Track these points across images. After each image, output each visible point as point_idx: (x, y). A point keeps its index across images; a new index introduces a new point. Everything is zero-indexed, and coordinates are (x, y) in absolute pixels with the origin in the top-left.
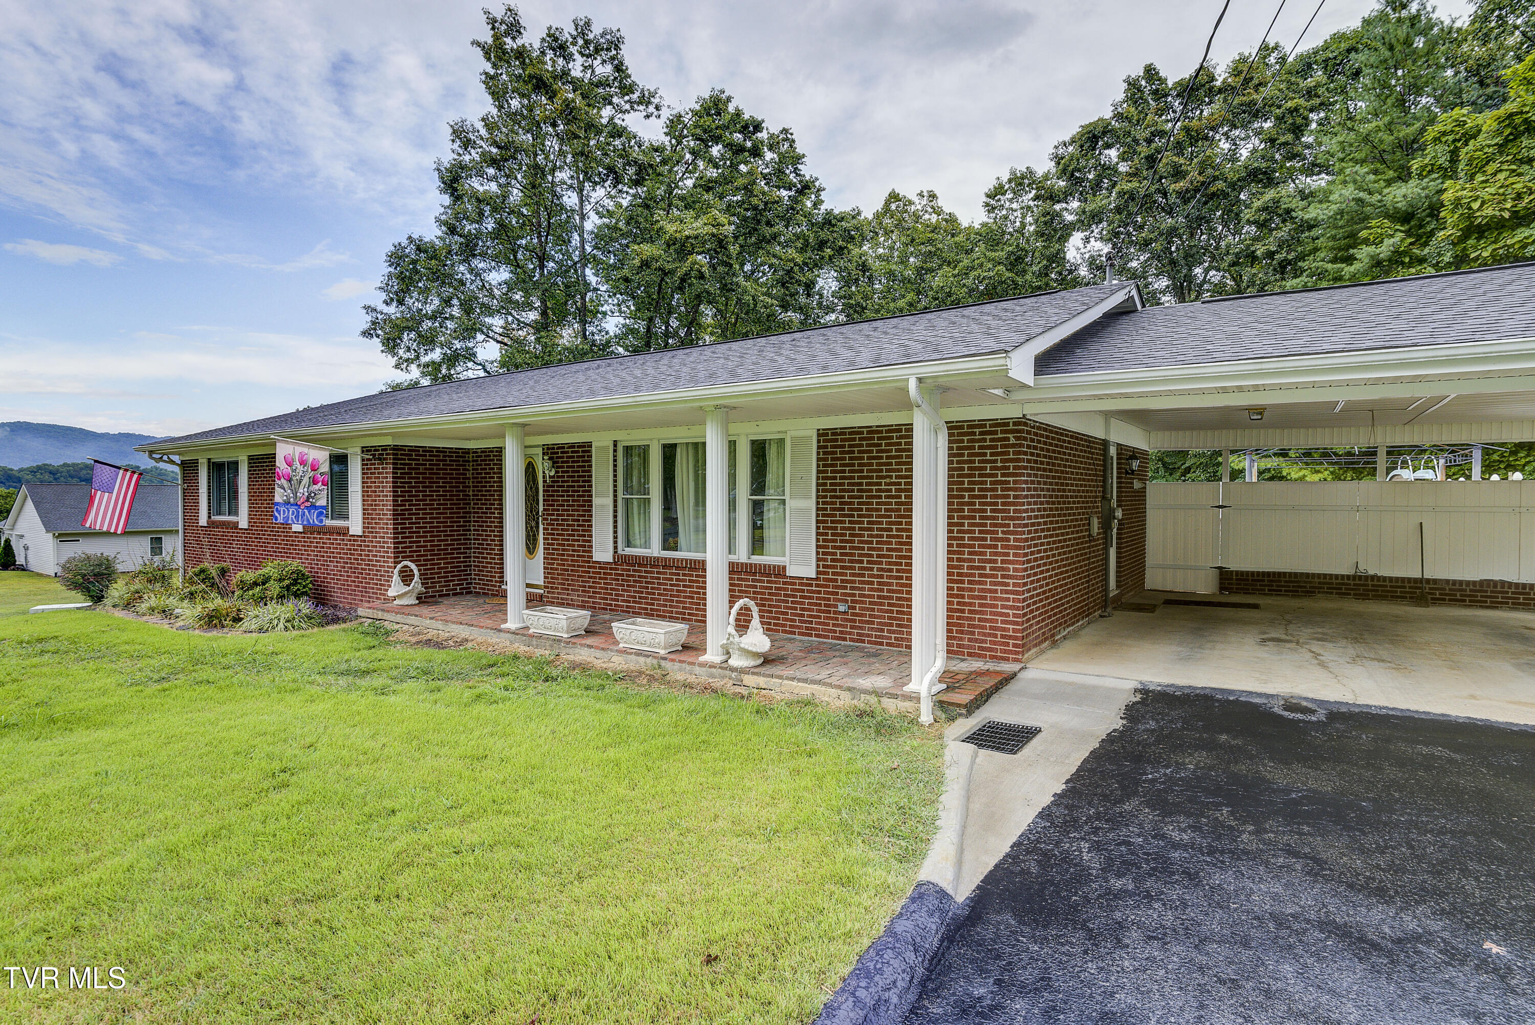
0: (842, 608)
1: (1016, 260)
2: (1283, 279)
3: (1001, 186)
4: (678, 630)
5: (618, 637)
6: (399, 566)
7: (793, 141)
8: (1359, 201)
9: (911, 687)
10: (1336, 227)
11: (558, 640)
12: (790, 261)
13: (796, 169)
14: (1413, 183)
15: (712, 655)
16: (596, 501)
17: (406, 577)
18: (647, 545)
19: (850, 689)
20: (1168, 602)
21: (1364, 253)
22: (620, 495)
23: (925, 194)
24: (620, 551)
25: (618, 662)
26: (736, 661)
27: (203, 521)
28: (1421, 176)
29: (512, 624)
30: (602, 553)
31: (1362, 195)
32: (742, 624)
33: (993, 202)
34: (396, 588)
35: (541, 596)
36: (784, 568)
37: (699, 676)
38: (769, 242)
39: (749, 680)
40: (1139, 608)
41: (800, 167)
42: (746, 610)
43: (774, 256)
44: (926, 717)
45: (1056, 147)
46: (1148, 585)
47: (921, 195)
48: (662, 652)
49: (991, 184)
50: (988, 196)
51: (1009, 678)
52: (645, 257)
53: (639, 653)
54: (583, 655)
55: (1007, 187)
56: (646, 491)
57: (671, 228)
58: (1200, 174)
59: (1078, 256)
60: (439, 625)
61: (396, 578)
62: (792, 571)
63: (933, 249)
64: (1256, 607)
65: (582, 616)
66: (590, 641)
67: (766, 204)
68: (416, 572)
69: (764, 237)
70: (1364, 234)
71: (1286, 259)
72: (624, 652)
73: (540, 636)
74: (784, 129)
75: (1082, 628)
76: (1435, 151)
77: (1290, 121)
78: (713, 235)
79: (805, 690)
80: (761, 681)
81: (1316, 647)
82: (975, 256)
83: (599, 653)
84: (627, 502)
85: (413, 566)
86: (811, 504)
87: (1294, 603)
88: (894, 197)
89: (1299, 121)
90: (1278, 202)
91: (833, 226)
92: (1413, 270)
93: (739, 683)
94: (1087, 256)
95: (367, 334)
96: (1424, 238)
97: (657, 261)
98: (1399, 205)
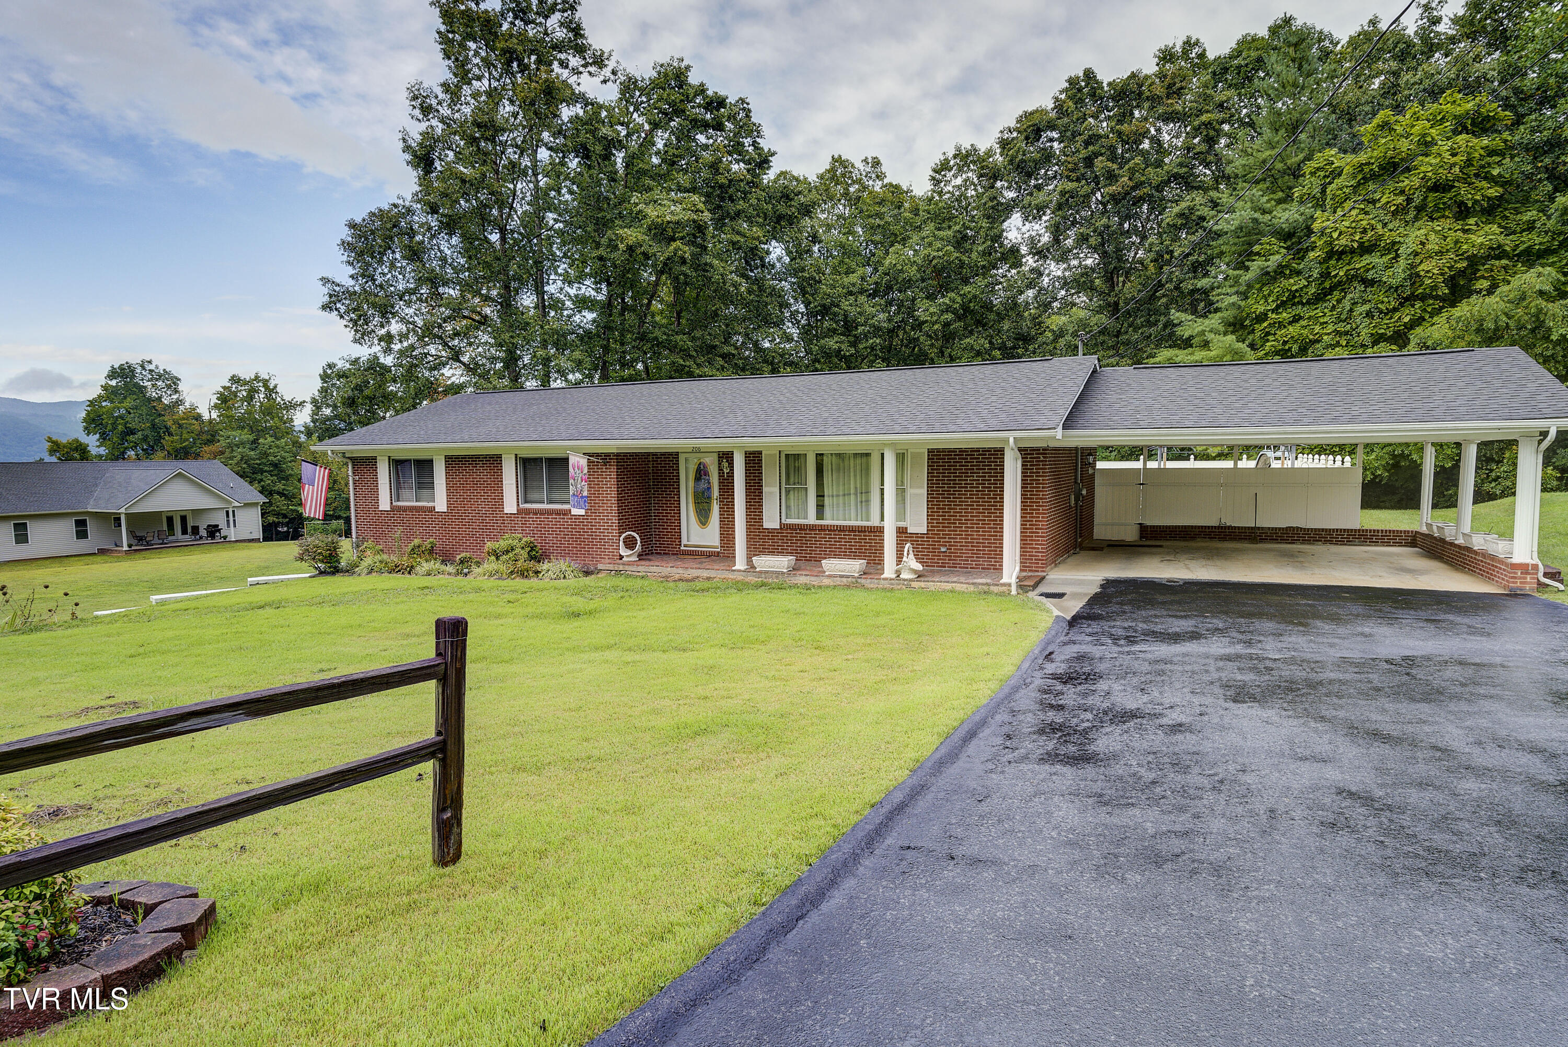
0: (943, 549)
1: (962, 238)
2: (1195, 278)
3: (947, 160)
4: (867, 563)
5: (825, 569)
6: (624, 535)
7: (750, 111)
8: (1255, 220)
9: (1004, 580)
10: (1238, 237)
11: (783, 573)
12: (755, 239)
13: (755, 142)
14: (1294, 206)
15: (889, 574)
16: (765, 489)
17: (630, 544)
18: (805, 517)
19: (973, 584)
20: (1109, 546)
21: (1256, 266)
22: (783, 486)
23: (870, 161)
24: (783, 521)
25: (827, 581)
26: (903, 576)
27: (384, 506)
28: (1301, 202)
29: (740, 567)
30: (770, 523)
31: (1256, 215)
33: (938, 176)
34: (623, 551)
35: (718, 553)
36: (906, 528)
37: (884, 585)
38: (732, 219)
39: (915, 585)
40: (1093, 549)
41: (758, 140)
43: (738, 233)
44: (1014, 592)
45: (1002, 132)
46: (1095, 537)
47: (865, 161)
48: (856, 575)
49: (937, 158)
50: (935, 171)
51: (1043, 578)
52: (630, 243)
53: (842, 576)
54: (802, 579)
55: (952, 163)
56: (805, 484)
57: (652, 212)
58: (1130, 179)
59: (1019, 236)
60: (680, 571)
61: (622, 543)
62: (918, 530)
63: (882, 223)
64: (1161, 546)
65: (789, 559)
66: (803, 572)
67: (730, 181)
68: (638, 538)
69: (728, 214)
70: (1256, 248)
71: (1197, 261)
72: (830, 576)
73: (768, 572)
74: (741, 99)
75: (1066, 559)
76: (1311, 183)
77: (1205, 133)
78: (694, 221)
79: (947, 586)
80: (922, 584)
81: (1187, 562)
82: (924, 234)
83: (813, 578)
85: (633, 536)
86: (924, 491)
87: (1183, 544)
88: (838, 161)
89: (1212, 133)
90: (1192, 209)
91: (791, 200)
92: (1292, 281)
93: (909, 587)
94: (1026, 236)
95: (326, 307)
96: (1300, 254)
97: (641, 246)
98: (1284, 226)
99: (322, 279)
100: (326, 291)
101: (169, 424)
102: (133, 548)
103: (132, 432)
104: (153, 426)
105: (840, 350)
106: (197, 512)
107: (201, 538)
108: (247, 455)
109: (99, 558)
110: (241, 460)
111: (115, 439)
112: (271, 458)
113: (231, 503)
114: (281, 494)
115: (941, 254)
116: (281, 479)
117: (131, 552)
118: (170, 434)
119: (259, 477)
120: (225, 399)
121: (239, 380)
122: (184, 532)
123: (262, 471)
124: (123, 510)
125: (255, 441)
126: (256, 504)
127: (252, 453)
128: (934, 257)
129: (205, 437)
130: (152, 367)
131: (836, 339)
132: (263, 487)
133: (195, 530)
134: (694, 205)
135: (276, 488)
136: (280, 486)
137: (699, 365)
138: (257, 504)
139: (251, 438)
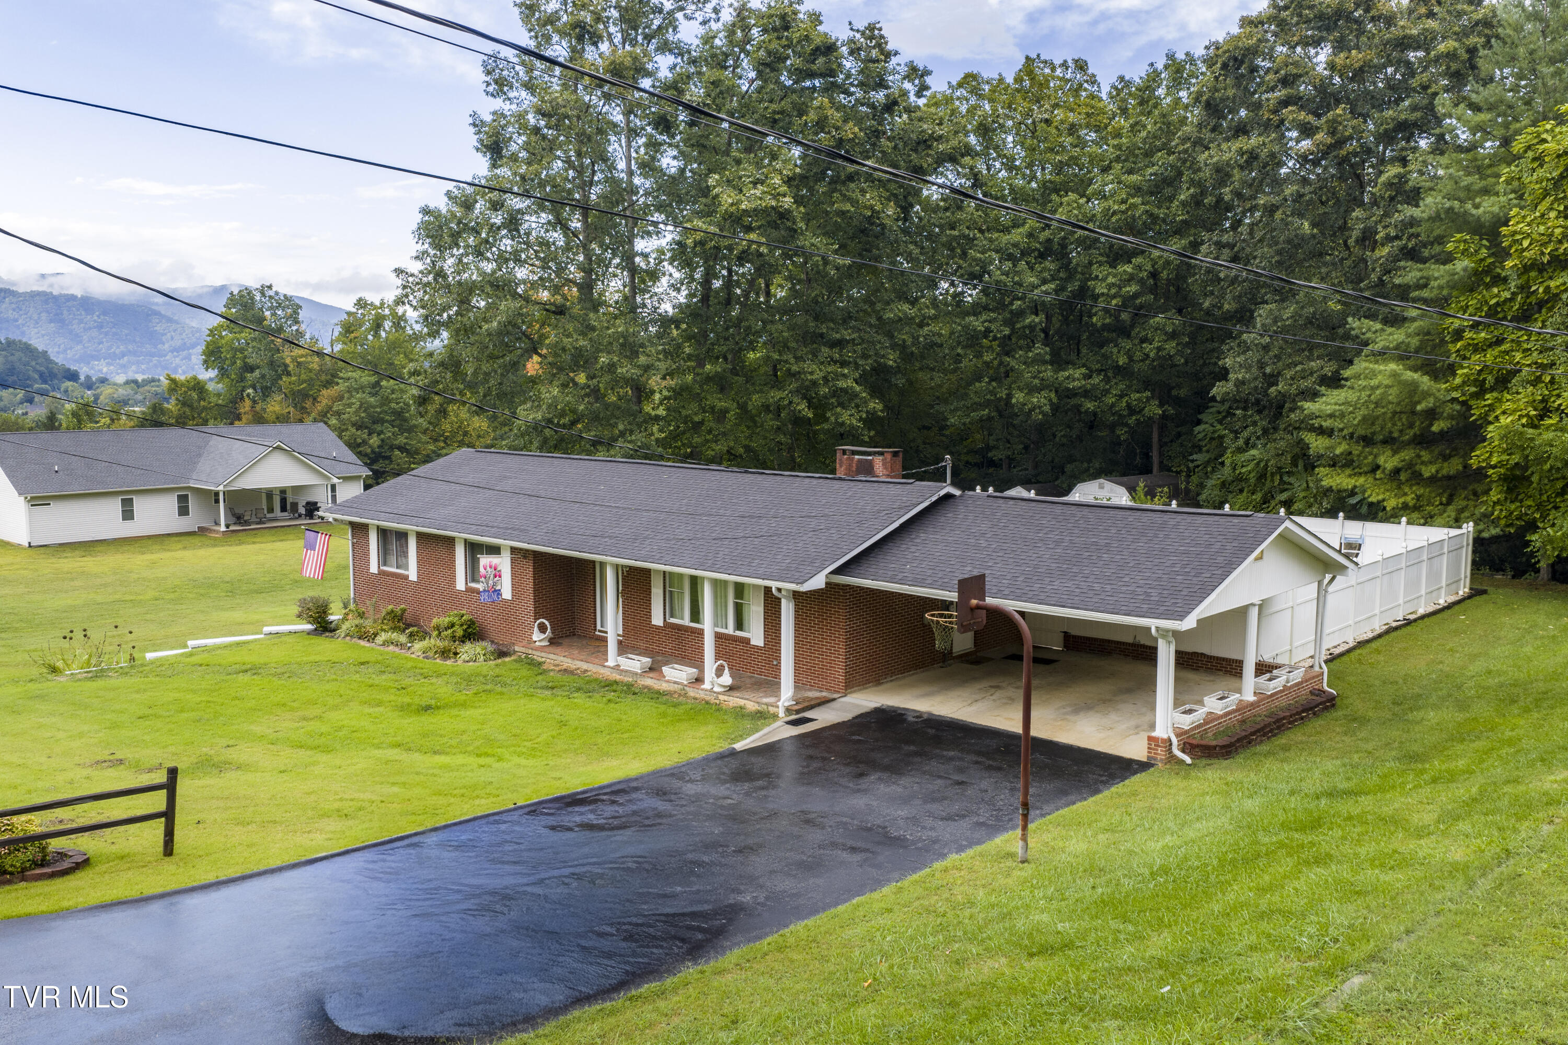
0: (775, 663)
3: (1156, 73)
4: (693, 671)
5: (665, 673)
6: (538, 622)
8: (1450, 209)
11: (636, 674)
15: (707, 685)
16: (654, 590)
17: (542, 629)
18: (682, 619)
19: (757, 703)
20: (1008, 657)
22: (668, 589)
24: (667, 621)
25: (664, 686)
26: (717, 689)
27: (374, 569)
29: (611, 663)
30: (657, 619)
31: (1451, 204)
32: (719, 672)
34: (537, 636)
35: (625, 647)
36: (749, 640)
37: (701, 695)
39: (721, 697)
40: (978, 661)
42: (722, 666)
44: (781, 716)
48: (686, 682)
51: (831, 700)
53: (675, 683)
54: (649, 682)
55: (1161, 77)
56: (682, 588)
58: (1330, 134)
61: (536, 629)
62: (753, 642)
65: (647, 661)
66: (651, 675)
68: (548, 626)
70: (1450, 246)
72: (668, 681)
73: (627, 671)
75: (909, 675)
77: (1445, 67)
79: (742, 702)
80: (726, 698)
83: (656, 682)
84: (671, 592)
85: (547, 623)
86: (762, 609)
89: (1456, 65)
92: (1493, 291)
93: (717, 698)
98: (1483, 219)
99: (396, 270)
100: (399, 282)
101: (288, 361)
102: (232, 528)
103: (251, 369)
104: (272, 364)
105: (988, 331)
106: (298, 489)
107: (300, 516)
108: (367, 402)
109: (196, 540)
110: (360, 407)
111: (233, 376)
112: (393, 405)
113: (329, 479)
114: (401, 448)
115: (1123, 207)
116: (402, 431)
117: (229, 533)
118: (289, 374)
119: (378, 428)
120: (349, 328)
121: (366, 304)
122: (283, 509)
123: (382, 421)
124: (221, 488)
125: (377, 384)
126: (357, 478)
127: (372, 399)
128: (1114, 213)
129: (323, 377)
130: (271, 293)
131: (984, 317)
132: (382, 440)
133: (295, 506)
134: (775, 189)
135: (397, 442)
136: (401, 440)
137: (798, 359)
138: (360, 477)
139: (373, 379)
